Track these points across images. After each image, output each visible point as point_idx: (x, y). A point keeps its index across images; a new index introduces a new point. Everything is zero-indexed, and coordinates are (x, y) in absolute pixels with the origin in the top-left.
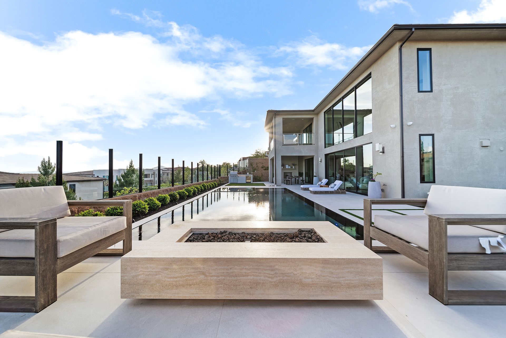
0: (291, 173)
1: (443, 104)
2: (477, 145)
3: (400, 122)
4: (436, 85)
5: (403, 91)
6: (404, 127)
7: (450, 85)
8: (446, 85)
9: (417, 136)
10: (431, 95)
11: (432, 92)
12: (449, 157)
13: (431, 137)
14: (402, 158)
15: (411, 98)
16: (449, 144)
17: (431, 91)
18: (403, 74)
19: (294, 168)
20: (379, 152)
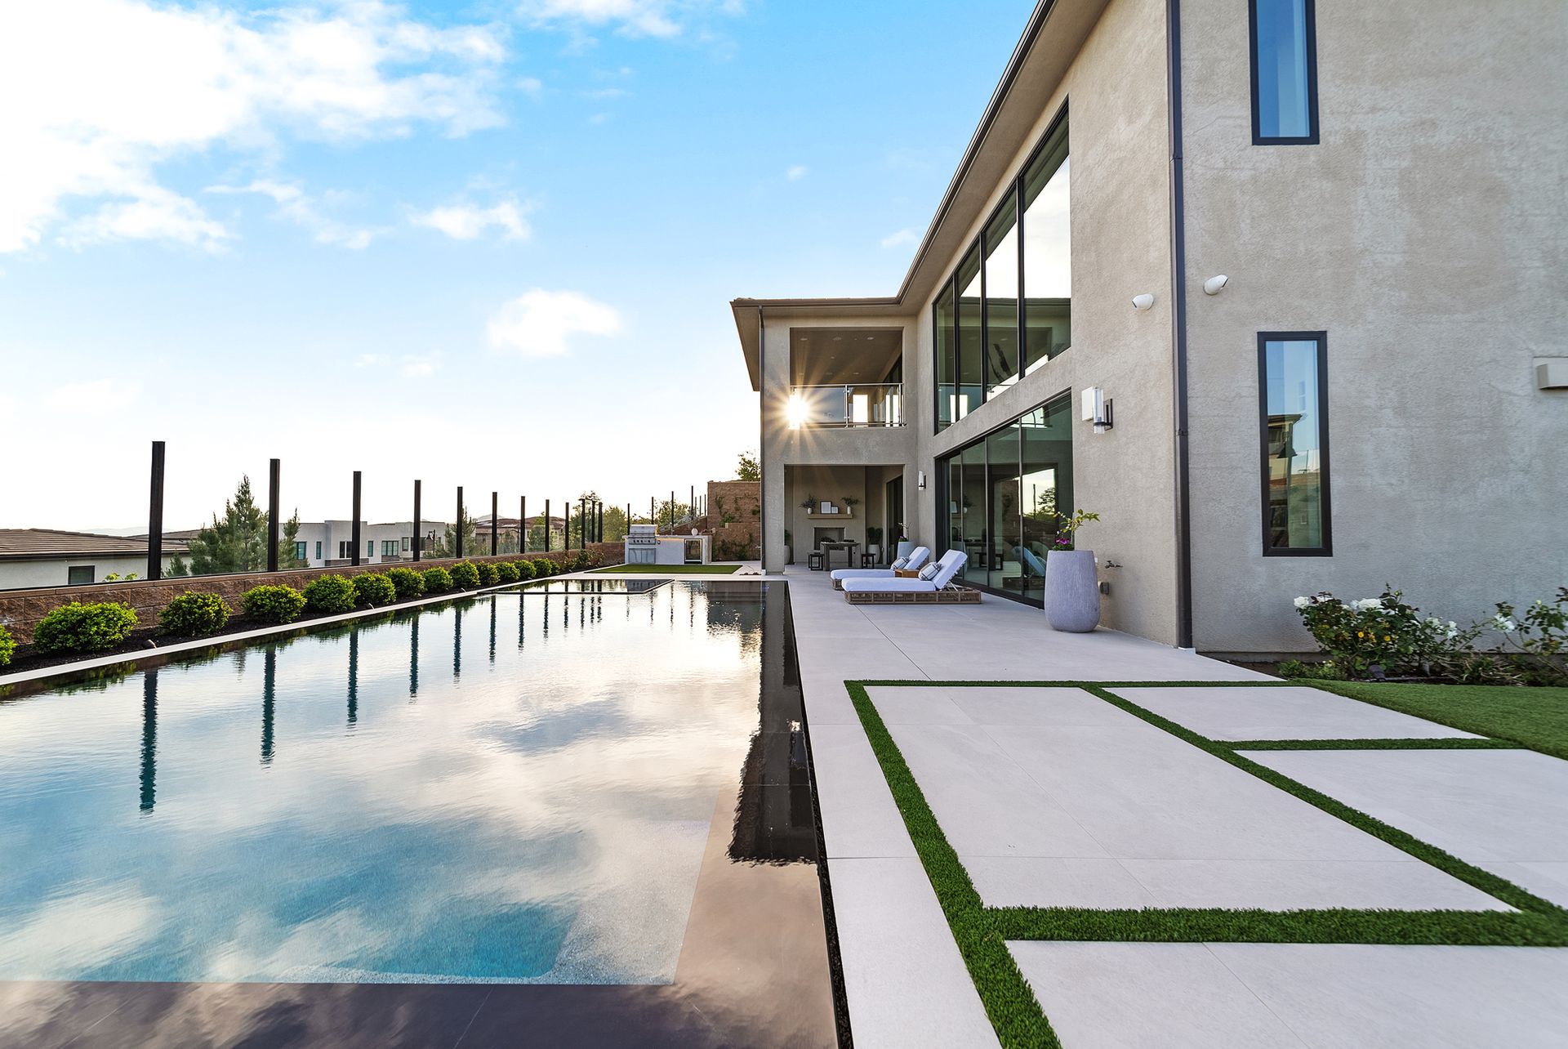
0: (841, 530)
1: (1366, 196)
2: (1522, 385)
3: (1169, 277)
4: (1332, 113)
5: (1184, 140)
6: (1187, 299)
7: (1397, 114)
8: (1381, 113)
9: (1249, 339)
10: (1313, 158)
11: (1317, 142)
12: (1396, 435)
13: (1311, 347)
14: (1178, 438)
15: (1220, 170)
16: (1395, 379)
17: (1313, 138)
18: (1183, 63)
19: (849, 513)
20: (1091, 424)
